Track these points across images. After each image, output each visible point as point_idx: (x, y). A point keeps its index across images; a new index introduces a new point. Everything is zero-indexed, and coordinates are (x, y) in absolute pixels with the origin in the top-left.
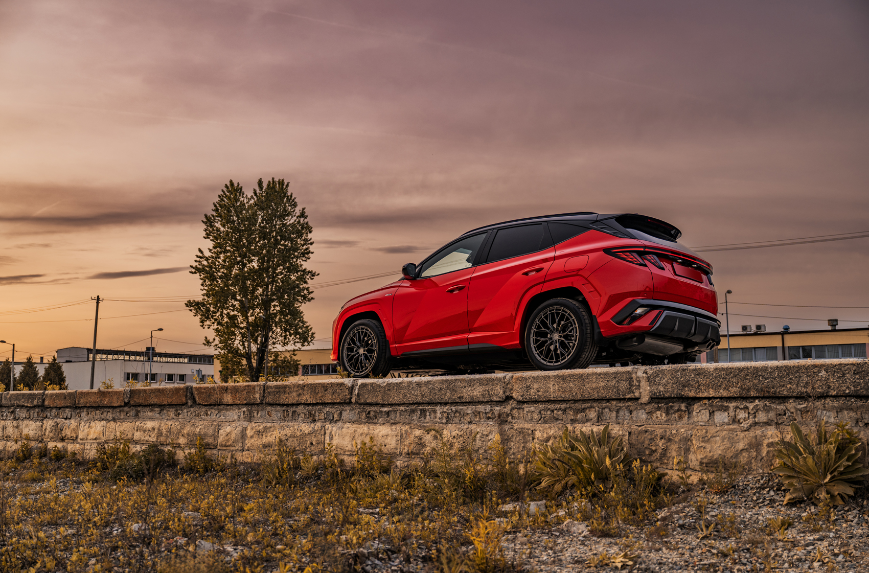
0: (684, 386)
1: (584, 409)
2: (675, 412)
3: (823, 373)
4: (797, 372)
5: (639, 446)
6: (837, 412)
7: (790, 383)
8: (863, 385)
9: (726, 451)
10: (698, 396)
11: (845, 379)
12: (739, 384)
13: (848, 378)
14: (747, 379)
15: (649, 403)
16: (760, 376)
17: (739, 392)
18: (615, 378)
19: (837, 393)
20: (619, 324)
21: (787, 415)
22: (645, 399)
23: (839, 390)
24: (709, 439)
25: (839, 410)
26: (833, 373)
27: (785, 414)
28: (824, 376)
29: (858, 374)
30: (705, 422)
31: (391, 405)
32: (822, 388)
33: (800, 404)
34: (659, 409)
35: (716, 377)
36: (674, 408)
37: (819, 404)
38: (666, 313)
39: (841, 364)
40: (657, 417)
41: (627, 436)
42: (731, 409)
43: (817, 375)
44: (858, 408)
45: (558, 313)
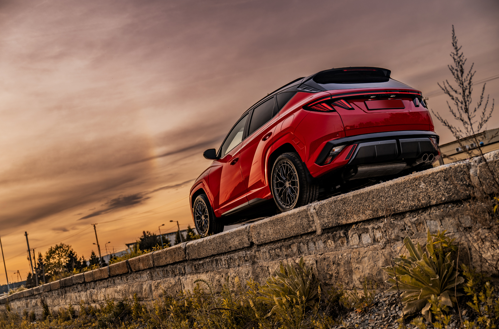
0: (338, 216)
1: (290, 245)
2: (338, 240)
3: (422, 185)
4: (405, 187)
5: (322, 272)
6: (440, 220)
7: (403, 199)
8: (453, 190)
9: (372, 270)
10: (348, 223)
11: (439, 187)
12: (370, 207)
13: (441, 186)
14: (374, 201)
15: (322, 234)
16: (381, 196)
17: (372, 214)
18: (299, 216)
19: (437, 202)
20: (321, 164)
21: (407, 230)
22: (319, 232)
23: (438, 199)
24: (361, 260)
25: (442, 218)
26: (429, 183)
27: (405, 229)
28: (424, 187)
29: (447, 180)
30: (357, 245)
31: (203, 258)
32: (425, 199)
33: (414, 217)
34: (328, 238)
35: (355, 203)
36: (337, 236)
37: (425, 215)
38: (361, 145)
39: (433, 173)
40: (330, 245)
41: (315, 264)
42: (370, 230)
43: (419, 187)
44: (455, 213)
45: (284, 166)
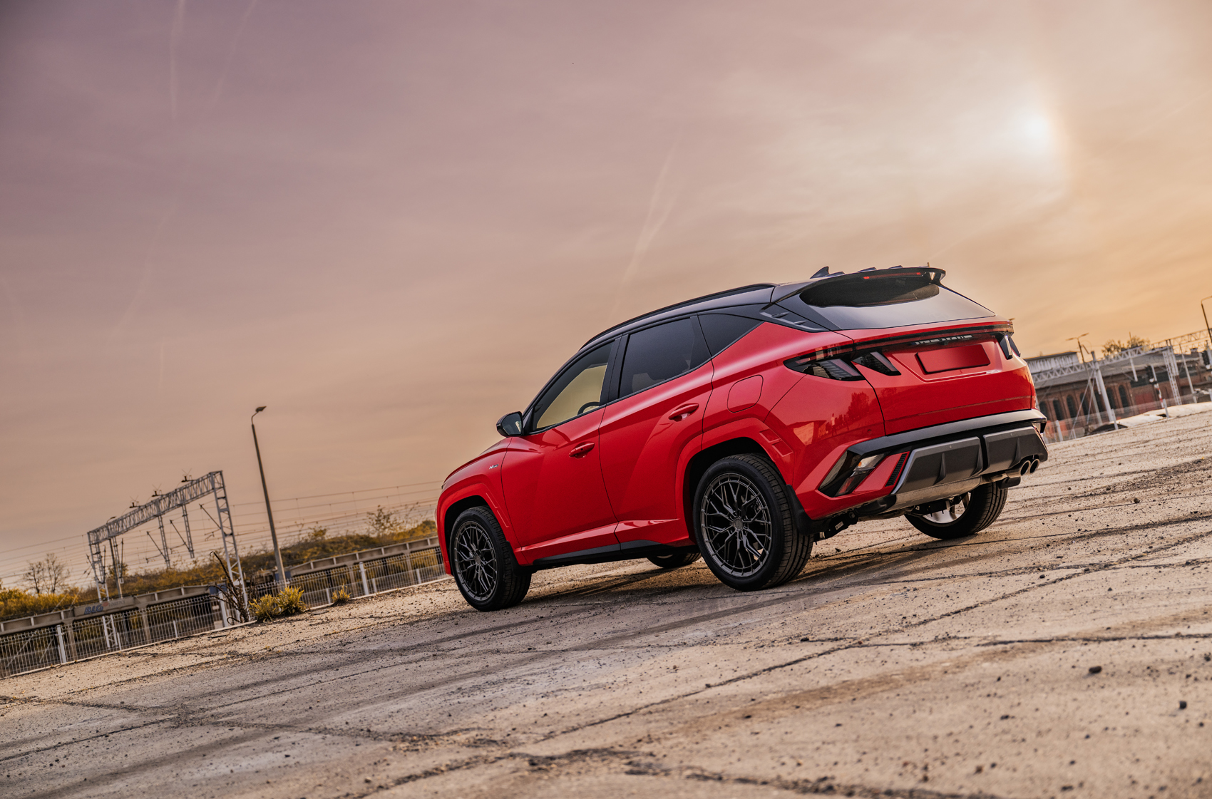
20: (831, 494)
38: (917, 453)
45: (735, 485)
